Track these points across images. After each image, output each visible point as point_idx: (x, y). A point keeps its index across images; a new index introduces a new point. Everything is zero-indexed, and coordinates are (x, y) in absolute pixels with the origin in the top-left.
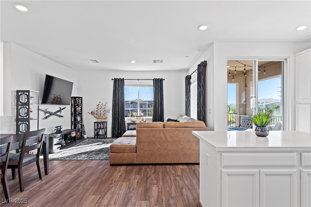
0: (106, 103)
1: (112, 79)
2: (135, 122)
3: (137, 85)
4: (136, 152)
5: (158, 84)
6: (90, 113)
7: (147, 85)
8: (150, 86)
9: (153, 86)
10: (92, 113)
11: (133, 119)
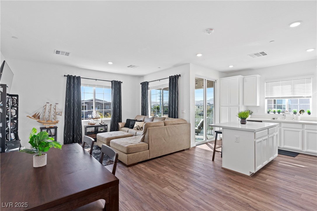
0: (56, 104)
1: (65, 76)
2: (94, 124)
3: (94, 86)
4: (148, 149)
5: (117, 86)
6: (31, 116)
7: (105, 86)
8: (108, 87)
9: (111, 88)
10: (36, 116)
11: (92, 121)
